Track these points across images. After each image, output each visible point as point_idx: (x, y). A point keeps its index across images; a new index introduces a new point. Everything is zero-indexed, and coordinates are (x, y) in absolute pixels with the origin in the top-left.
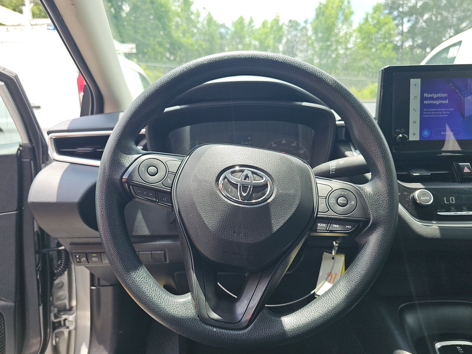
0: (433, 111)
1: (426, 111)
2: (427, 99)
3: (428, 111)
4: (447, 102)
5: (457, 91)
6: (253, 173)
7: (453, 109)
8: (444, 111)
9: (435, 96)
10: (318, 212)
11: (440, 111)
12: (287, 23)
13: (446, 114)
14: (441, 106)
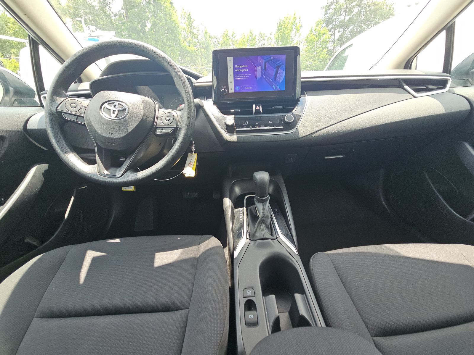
0: (241, 76)
1: (236, 76)
2: (237, 68)
3: (238, 76)
4: (247, 70)
5: (252, 63)
6: (119, 104)
7: (251, 74)
8: (246, 76)
9: (241, 67)
10: (156, 124)
11: (244, 76)
12: (258, 35)
13: (247, 77)
14: (244, 72)
